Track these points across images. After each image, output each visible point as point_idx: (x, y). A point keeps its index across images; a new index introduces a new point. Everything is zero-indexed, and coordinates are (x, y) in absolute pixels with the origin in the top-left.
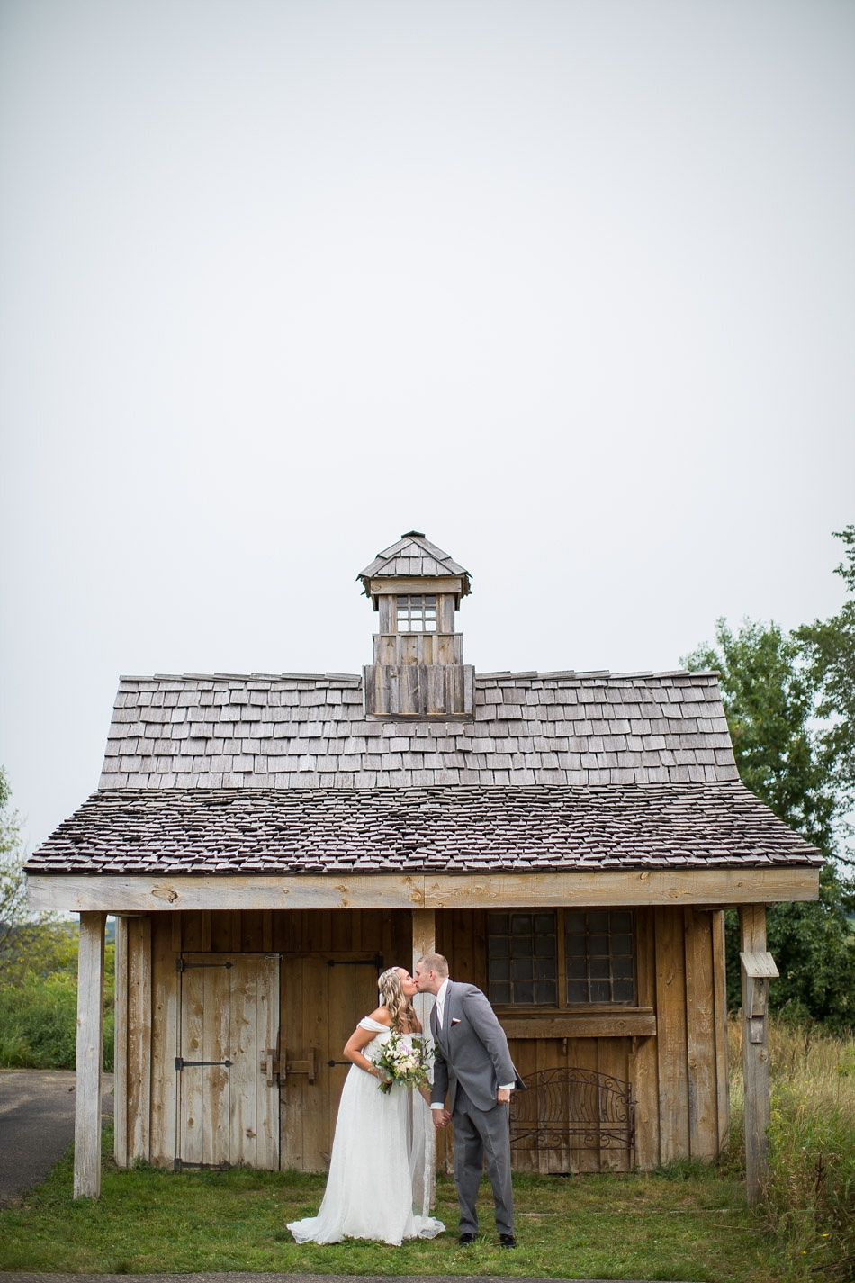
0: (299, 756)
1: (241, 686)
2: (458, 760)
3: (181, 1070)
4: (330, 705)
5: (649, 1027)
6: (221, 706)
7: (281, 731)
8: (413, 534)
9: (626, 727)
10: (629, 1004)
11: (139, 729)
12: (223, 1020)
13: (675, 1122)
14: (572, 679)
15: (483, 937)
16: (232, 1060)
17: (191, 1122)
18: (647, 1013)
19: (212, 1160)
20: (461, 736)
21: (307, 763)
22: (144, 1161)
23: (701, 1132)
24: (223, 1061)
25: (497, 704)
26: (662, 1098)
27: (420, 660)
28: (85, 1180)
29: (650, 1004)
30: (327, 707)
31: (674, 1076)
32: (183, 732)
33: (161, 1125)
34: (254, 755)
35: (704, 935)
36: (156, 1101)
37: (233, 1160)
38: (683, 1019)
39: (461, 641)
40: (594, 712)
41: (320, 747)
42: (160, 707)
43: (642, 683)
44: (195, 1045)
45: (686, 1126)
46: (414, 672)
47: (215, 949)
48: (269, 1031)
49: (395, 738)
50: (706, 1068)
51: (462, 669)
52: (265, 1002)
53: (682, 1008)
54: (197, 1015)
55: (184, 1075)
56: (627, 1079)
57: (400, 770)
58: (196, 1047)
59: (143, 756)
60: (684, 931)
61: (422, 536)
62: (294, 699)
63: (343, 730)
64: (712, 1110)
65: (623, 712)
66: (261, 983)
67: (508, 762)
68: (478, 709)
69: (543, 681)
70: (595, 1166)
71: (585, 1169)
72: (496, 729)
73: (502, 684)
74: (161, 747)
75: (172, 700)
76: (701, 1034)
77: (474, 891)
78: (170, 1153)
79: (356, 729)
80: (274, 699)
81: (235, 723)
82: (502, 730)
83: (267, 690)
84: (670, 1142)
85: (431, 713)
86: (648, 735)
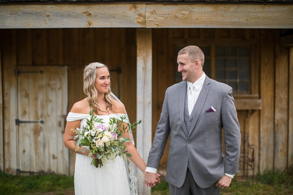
3: (19, 125)
5: (258, 105)
12: (39, 100)
13: (267, 152)
16: (44, 120)
19: (35, 169)
22: (1, 170)
23: (280, 157)
24: (39, 121)
26: (262, 140)
29: (257, 93)
31: (268, 129)
35: (284, 59)
36: (6, 141)
37: (46, 169)
38: (273, 101)
44: (25, 113)
45: (272, 154)
47: (34, 64)
48: (62, 106)
50: (283, 126)
52: (60, 91)
53: (273, 96)
54: (26, 97)
55: (20, 128)
60: (275, 57)
64: (286, 146)
66: (58, 82)
76: (281, 109)
77: (181, 16)
78: (14, 166)
84: (265, 162)
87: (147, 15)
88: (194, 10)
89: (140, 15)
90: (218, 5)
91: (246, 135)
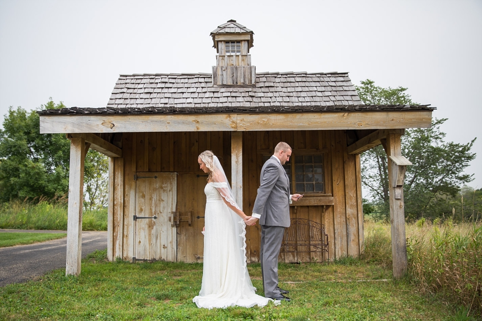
0: (187, 98)
1: (166, 77)
2: (250, 99)
4: (200, 82)
5: (331, 201)
6: (157, 83)
7: (180, 90)
8: (231, 21)
9: (315, 89)
10: (321, 193)
11: (125, 90)
12: (153, 200)
13: (342, 241)
14: (292, 74)
16: (157, 216)
17: (140, 242)
18: (330, 196)
19: (148, 258)
20: (250, 91)
21: (189, 100)
22: (120, 258)
23: (352, 246)
24: (153, 217)
25: (264, 82)
26: (336, 231)
27: (234, 65)
28: (72, 266)
29: (330, 192)
30: (198, 83)
31: (341, 222)
32: (142, 91)
33: (127, 243)
34: (169, 98)
35: (352, 164)
36: (125, 233)
37: (157, 258)
38: (344, 199)
39: (250, 58)
40: (303, 84)
41: (196, 95)
42: (134, 83)
43: (320, 76)
44: (141, 210)
45: (346, 243)
46: (232, 69)
47: (150, 171)
48: (172, 204)
49: (225, 92)
50: (354, 219)
51: (251, 67)
52: (171, 192)
53: (344, 194)
54: (142, 197)
55: (137, 222)
56: (321, 223)
57: (226, 102)
59: (125, 99)
60: (344, 163)
61: (235, 21)
62: (186, 81)
63: (204, 90)
64: (357, 236)
65: (313, 84)
66: (169, 185)
67: (269, 100)
68: (257, 84)
69: (282, 75)
70: (308, 260)
71: (304, 261)
72: (263, 90)
73: (265, 76)
74: (132, 96)
75: (139, 81)
76: (351, 205)
77: (262, 122)
78: (131, 255)
79: (209, 90)
80: (178, 81)
81: (162, 88)
82: (267, 90)
83: (175, 78)
84: (340, 250)
85: (238, 84)
86: (324, 91)
87: (238, 122)
89: (233, 122)
90: (288, 114)
91: (323, 226)
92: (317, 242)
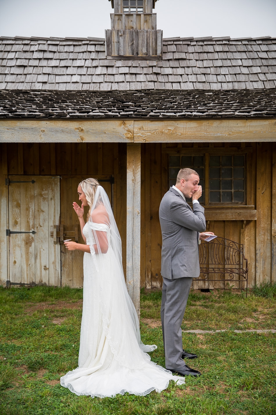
0: (72, 75)
1: (45, 42)
2: (154, 78)
3: (9, 236)
4: (89, 52)
5: (254, 216)
6: (33, 52)
7: (63, 63)
9: (240, 63)
10: (241, 203)
12: (31, 210)
13: (264, 264)
14: (211, 40)
15: (166, 168)
16: (36, 231)
17: (15, 262)
18: (251, 208)
19: (26, 281)
20: (155, 66)
21: (75, 78)
24: (31, 231)
25: (173, 52)
26: (257, 252)
27: (135, 27)
29: (253, 203)
30: (87, 53)
31: (264, 240)
32: (13, 63)
34: (49, 74)
37: (37, 281)
38: (270, 211)
39: (156, 17)
40: (224, 56)
42: (2, 51)
43: (246, 43)
44: (16, 223)
45: (270, 266)
46: (131, 34)
47: (25, 173)
48: (55, 216)
49: (122, 67)
51: (156, 32)
52: (53, 201)
53: (269, 206)
54: (17, 207)
55: (11, 238)
56: (240, 242)
57: (123, 82)
58: (17, 224)
60: (272, 166)
62: (71, 49)
63: (95, 63)
65: (237, 55)
66: (50, 191)
67: (179, 79)
68: (164, 54)
69: (197, 41)
70: (222, 286)
71: (217, 287)
72: (172, 64)
73: (175, 43)
74: (0, 70)
75: (8, 48)
77: (166, 132)
78: (4, 278)
79: (102, 63)
80: (61, 49)
81: (40, 59)
82: (176, 64)
83: (57, 45)
84: (261, 274)
85: (140, 55)
86: (251, 66)
87: (136, 130)
88: (179, 126)
89: (129, 131)
91: (241, 246)
92: (234, 267)
